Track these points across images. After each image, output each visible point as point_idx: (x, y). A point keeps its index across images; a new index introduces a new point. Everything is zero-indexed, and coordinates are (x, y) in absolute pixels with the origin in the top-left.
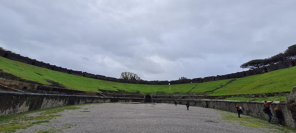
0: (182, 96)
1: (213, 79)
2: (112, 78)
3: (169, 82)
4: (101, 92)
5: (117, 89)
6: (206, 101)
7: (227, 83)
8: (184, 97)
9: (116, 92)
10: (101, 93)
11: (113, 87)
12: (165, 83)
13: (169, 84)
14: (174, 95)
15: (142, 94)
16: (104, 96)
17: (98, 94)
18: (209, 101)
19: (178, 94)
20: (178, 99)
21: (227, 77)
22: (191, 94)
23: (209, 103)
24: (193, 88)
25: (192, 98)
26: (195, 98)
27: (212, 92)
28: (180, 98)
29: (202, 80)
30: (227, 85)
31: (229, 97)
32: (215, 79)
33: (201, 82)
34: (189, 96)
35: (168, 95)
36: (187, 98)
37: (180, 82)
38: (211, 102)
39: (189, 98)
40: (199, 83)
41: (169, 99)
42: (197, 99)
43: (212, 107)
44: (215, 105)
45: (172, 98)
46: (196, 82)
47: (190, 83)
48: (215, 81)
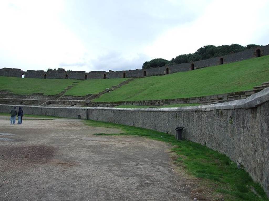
1: (103, 76)
3: (23, 73)
6: (88, 109)
7: (122, 84)
8: (51, 104)
12: (15, 73)
13: (23, 76)
18: (90, 110)
19: (39, 97)
20: (39, 106)
21: (122, 75)
22: (64, 97)
23: (92, 113)
24: (69, 88)
25: (64, 104)
26: (69, 104)
27: (97, 96)
28: (43, 105)
29: (86, 76)
30: (121, 86)
31: (120, 104)
32: (106, 75)
33: (84, 79)
34: (59, 102)
35: (17, 98)
36: (55, 105)
37: (45, 75)
38: (94, 112)
39: (60, 104)
40: (80, 79)
41: (18, 105)
42: (74, 106)
43: (95, 118)
44: (99, 115)
45: (25, 105)
46: (75, 78)
47: (65, 78)
48: (105, 79)
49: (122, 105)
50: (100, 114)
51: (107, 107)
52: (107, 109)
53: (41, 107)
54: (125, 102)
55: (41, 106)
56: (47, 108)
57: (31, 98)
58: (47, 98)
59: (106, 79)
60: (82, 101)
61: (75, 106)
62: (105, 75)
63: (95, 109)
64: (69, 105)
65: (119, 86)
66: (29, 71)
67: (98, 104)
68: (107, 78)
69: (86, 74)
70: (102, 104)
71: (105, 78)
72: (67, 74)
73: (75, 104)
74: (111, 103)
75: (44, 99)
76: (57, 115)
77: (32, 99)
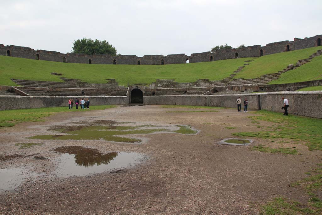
0: (214, 86)
1: (286, 48)
2: (48, 52)
3: (187, 58)
4: (20, 86)
5: (62, 78)
6: (259, 96)
7: (314, 55)
8: (217, 91)
9: (59, 85)
10: (19, 88)
11: (52, 73)
12: (179, 59)
13: (188, 61)
14: (195, 87)
15: (122, 87)
16: (25, 95)
17: (12, 91)
18: (263, 96)
19: (204, 84)
20: (203, 95)
21: (316, 43)
22: (233, 82)
23: (264, 100)
24: (240, 69)
25: (232, 90)
26: (239, 90)
27: (276, 76)
28: (207, 93)
29: (261, 51)
30: (311, 58)
31: (308, 86)
32: (290, 46)
33: (259, 55)
34: (226, 88)
35: (181, 87)
36: (222, 92)
37: (211, 57)
38: (267, 98)
39: (227, 91)
40: (255, 56)
41: (182, 94)
42: (243, 91)
43: (270, 108)
44: (274, 104)
45: (189, 94)
46: (247, 55)
47: (235, 57)
48: (288, 52)
49: (311, 86)
50: (275, 102)
51: (288, 91)
52: (284, 94)
53: (205, 96)
54: (316, 81)
55: (205, 94)
56: (212, 97)
57: (195, 86)
58: (213, 85)
59: (290, 52)
60: (254, 84)
61: (245, 92)
62: (288, 46)
63: (269, 94)
64: (238, 92)
65: (310, 59)
66: (193, 55)
67: (276, 87)
68: (291, 50)
69: (261, 49)
70: (282, 87)
71: (288, 50)
72: (237, 52)
73: (246, 90)
74: (296, 84)
75: (209, 86)
76: (223, 104)
77: (197, 87)
